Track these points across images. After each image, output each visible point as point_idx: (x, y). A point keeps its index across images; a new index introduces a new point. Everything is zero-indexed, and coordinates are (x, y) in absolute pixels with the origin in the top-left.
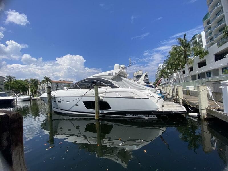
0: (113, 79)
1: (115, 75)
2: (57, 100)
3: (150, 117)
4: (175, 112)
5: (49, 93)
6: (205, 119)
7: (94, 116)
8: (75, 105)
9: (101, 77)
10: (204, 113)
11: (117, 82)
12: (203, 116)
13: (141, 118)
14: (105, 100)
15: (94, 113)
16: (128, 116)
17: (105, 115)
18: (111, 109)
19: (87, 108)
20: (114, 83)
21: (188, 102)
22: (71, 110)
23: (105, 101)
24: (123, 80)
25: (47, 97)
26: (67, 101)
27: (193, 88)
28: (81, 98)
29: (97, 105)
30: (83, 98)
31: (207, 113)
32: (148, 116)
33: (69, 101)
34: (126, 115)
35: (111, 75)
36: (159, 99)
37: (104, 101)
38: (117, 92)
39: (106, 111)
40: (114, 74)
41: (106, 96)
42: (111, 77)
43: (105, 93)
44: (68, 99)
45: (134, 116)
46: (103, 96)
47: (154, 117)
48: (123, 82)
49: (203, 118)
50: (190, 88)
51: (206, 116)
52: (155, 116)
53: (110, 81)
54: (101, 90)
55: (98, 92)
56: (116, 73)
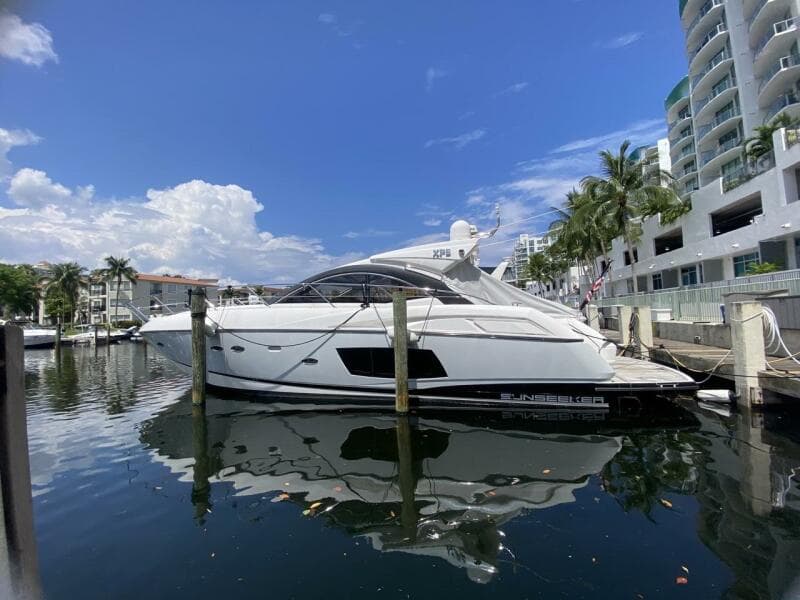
0: (449, 273)
1: (458, 258)
2: (227, 341)
3: (586, 402)
4: (665, 385)
5: (199, 316)
6: (756, 408)
7: (392, 402)
8: (305, 361)
9: (404, 264)
10: (752, 388)
11: (462, 284)
12: (749, 398)
13: (554, 407)
14: (424, 344)
15: (392, 391)
16: (506, 399)
17: (420, 397)
18: (445, 375)
19: (352, 373)
20: (453, 285)
21: (676, 356)
22: (285, 379)
23: (426, 348)
24: (481, 278)
25: (190, 327)
26: (271, 348)
27: (669, 315)
28: (330, 334)
29: (400, 363)
30: (337, 335)
31: (764, 390)
32: (580, 400)
33: (278, 348)
34: (499, 398)
35: (444, 257)
36: (604, 346)
37: (420, 348)
38: (470, 317)
39: (423, 384)
40: (456, 256)
41: (427, 330)
42: (443, 264)
43: (426, 318)
44: (275, 339)
45: (527, 399)
46: (420, 330)
47: (597, 402)
48: (482, 284)
49: (749, 405)
50: (658, 315)
51: (758, 398)
52: (602, 399)
53: (439, 278)
54: (414, 307)
55: (405, 314)
56: (461, 251)
